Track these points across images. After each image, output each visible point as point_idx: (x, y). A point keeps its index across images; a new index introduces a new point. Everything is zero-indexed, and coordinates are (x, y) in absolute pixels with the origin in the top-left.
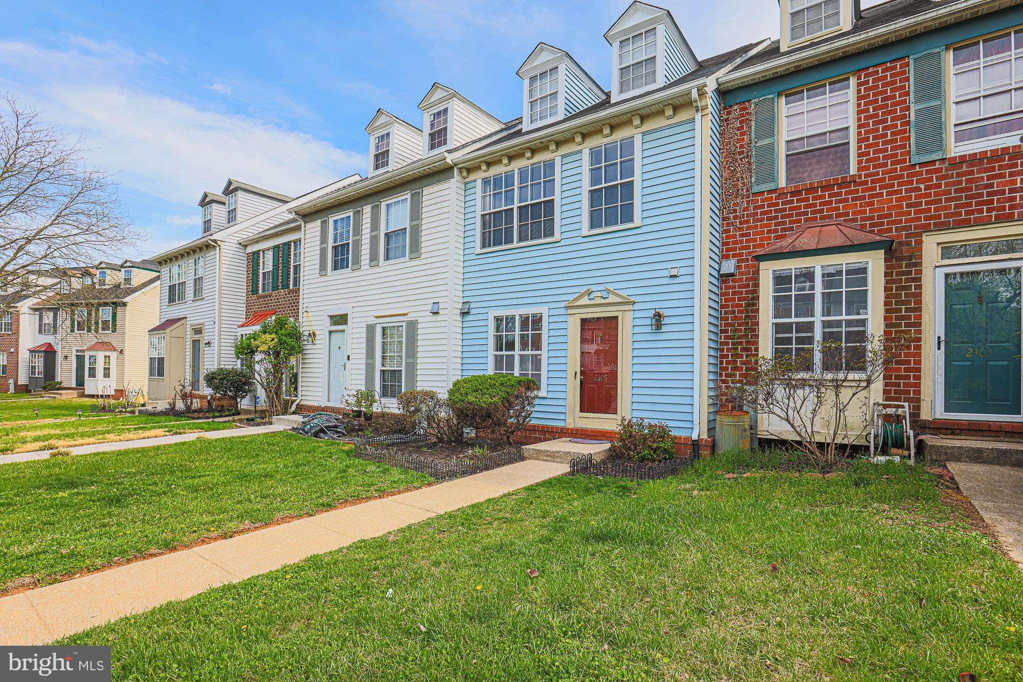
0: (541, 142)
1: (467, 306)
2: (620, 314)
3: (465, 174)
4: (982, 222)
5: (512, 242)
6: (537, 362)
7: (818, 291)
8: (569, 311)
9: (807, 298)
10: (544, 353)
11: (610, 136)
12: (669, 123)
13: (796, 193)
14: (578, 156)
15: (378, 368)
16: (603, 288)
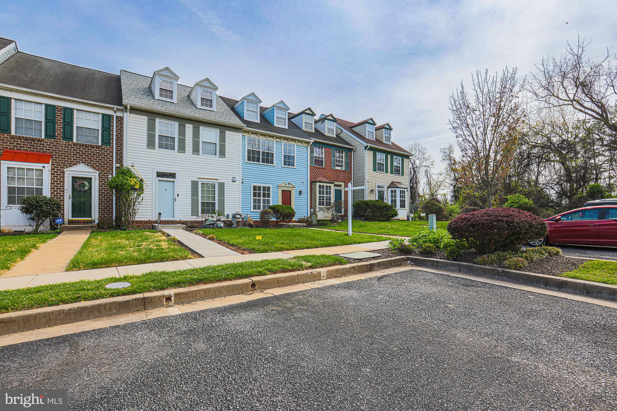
0: (273, 136)
1: (242, 180)
2: (292, 190)
4: (339, 181)
5: (260, 162)
6: (268, 202)
7: (325, 190)
8: (279, 187)
9: (323, 191)
10: (271, 199)
11: (289, 142)
12: (303, 145)
13: (317, 168)
14: (280, 143)
15: (200, 201)
16: (288, 182)
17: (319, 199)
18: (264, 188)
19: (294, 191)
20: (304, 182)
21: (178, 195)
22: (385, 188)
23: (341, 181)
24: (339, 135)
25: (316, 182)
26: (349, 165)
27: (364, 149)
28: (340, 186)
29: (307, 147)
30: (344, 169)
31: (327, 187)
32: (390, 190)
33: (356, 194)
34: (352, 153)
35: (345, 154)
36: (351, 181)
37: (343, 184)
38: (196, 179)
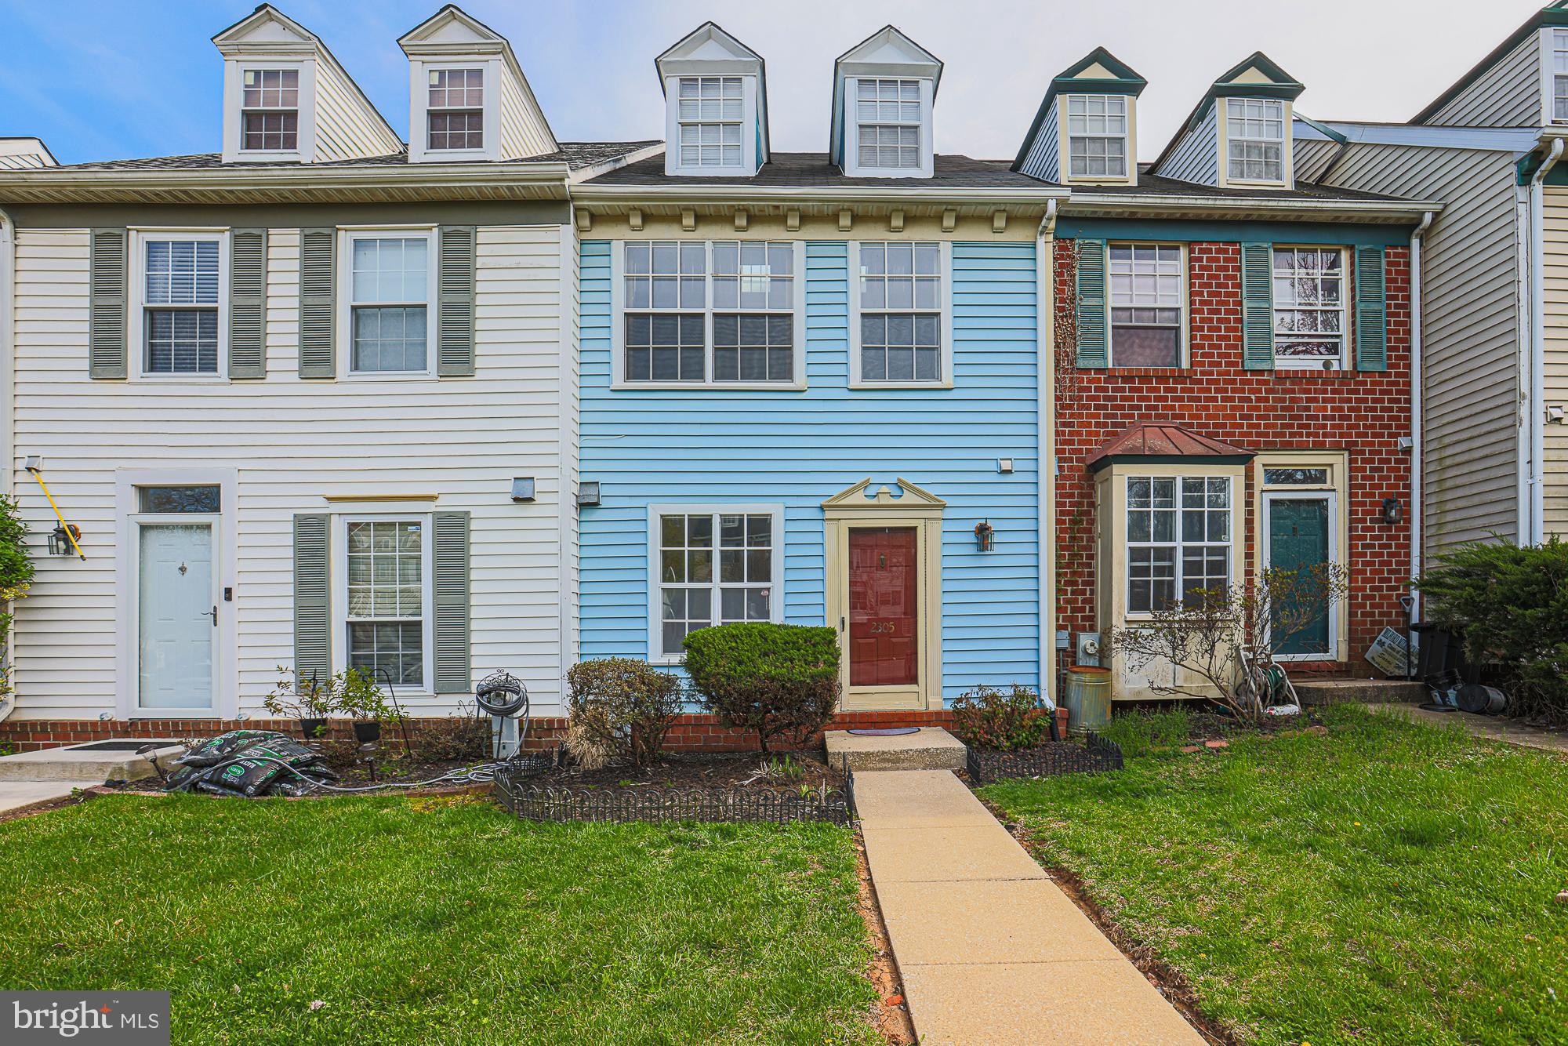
1: (592, 490)
2: (920, 525)
3: (586, 222)
4: (1302, 447)
5: (701, 377)
6: (760, 603)
7: (1179, 509)
8: (829, 514)
9: (1165, 519)
10: (777, 586)
11: (898, 230)
12: (994, 238)
13: (1124, 379)
14: (837, 250)
15: (339, 615)
16: (893, 479)
17: (1136, 572)
18: (731, 524)
19: (936, 528)
20: (1006, 465)
21: (228, 591)
23: (1319, 446)
24: (1327, 184)
25: (1107, 461)
26: (1385, 331)
28: (1318, 476)
29: (1031, 246)
30: (1343, 362)
31: (1193, 486)
33: (1450, 517)
34: (1408, 247)
35: (1352, 264)
36: (1409, 434)
37: (1339, 463)
38: (318, 506)
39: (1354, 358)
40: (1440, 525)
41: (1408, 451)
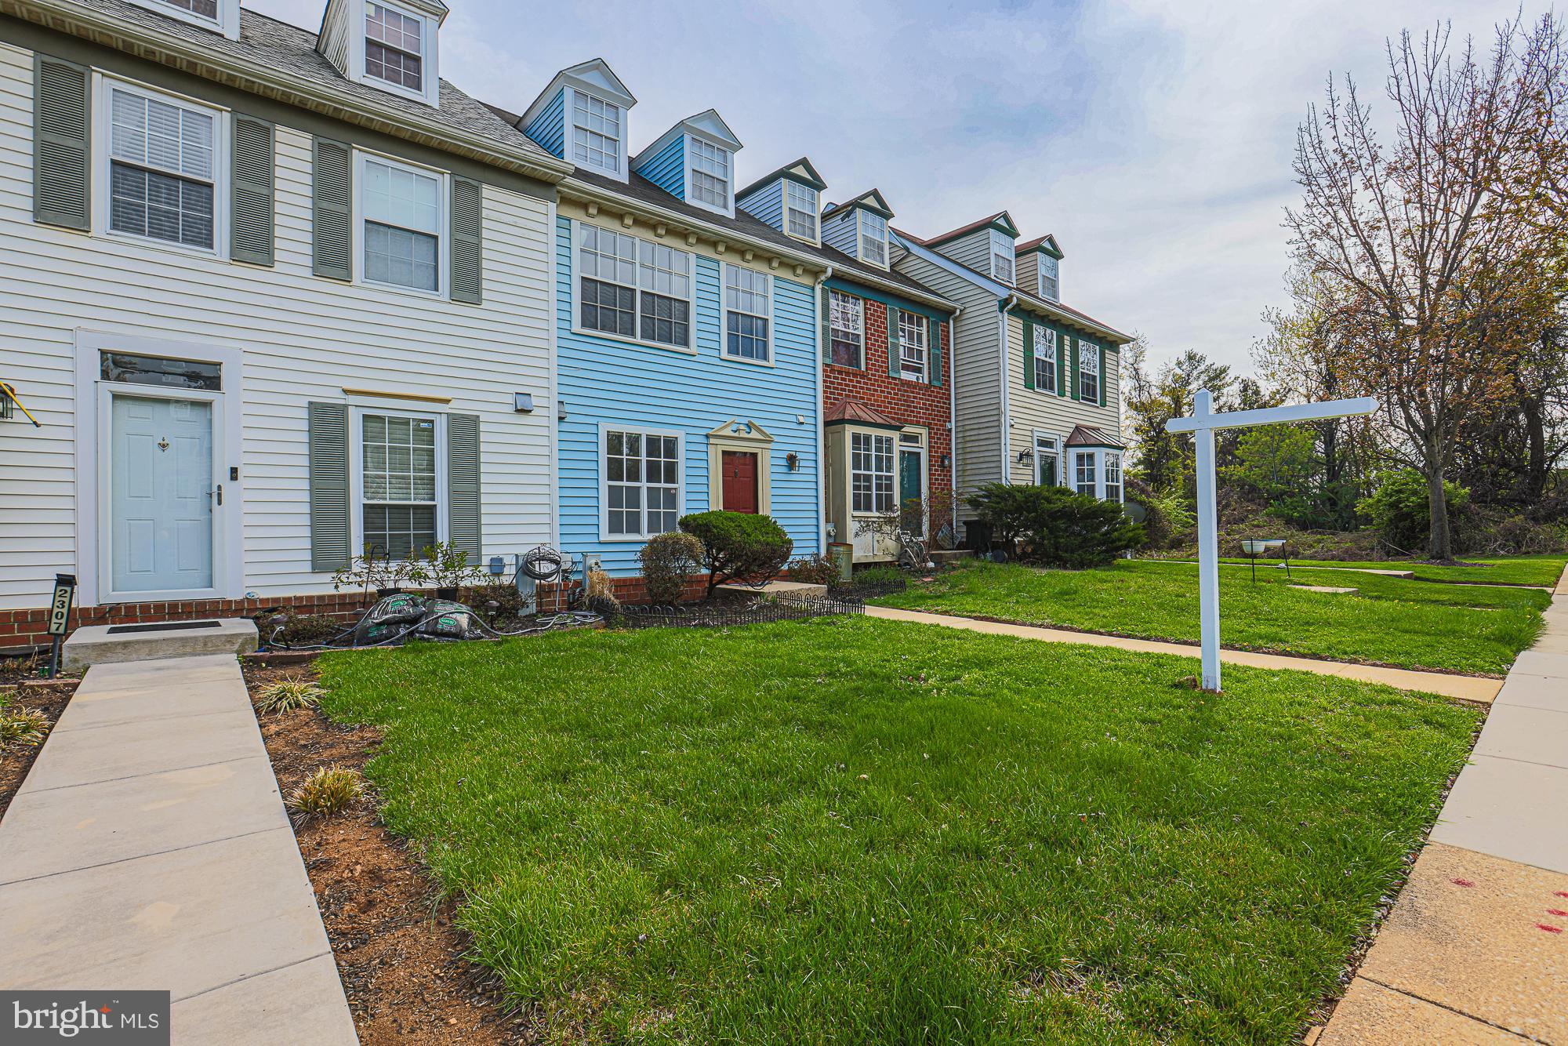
0: (687, 229)
1: (561, 408)
2: (760, 452)
5: (633, 334)
6: (671, 499)
7: (873, 453)
8: (712, 441)
9: (868, 457)
10: (681, 486)
11: (748, 261)
12: (797, 279)
13: (840, 373)
14: (714, 265)
15: (357, 499)
16: (746, 421)
17: (856, 488)
18: (653, 442)
19: (768, 454)
20: (801, 419)
21: (234, 471)
22: (1059, 448)
23: (918, 423)
25: (843, 421)
26: (940, 366)
27: (996, 308)
28: (919, 440)
29: (813, 289)
30: (925, 379)
31: (879, 440)
32: (1073, 452)
33: (969, 467)
34: (948, 323)
35: (928, 327)
36: (950, 422)
37: (924, 432)
38: (335, 397)
39: (930, 377)
40: (964, 471)
41: (950, 430)
